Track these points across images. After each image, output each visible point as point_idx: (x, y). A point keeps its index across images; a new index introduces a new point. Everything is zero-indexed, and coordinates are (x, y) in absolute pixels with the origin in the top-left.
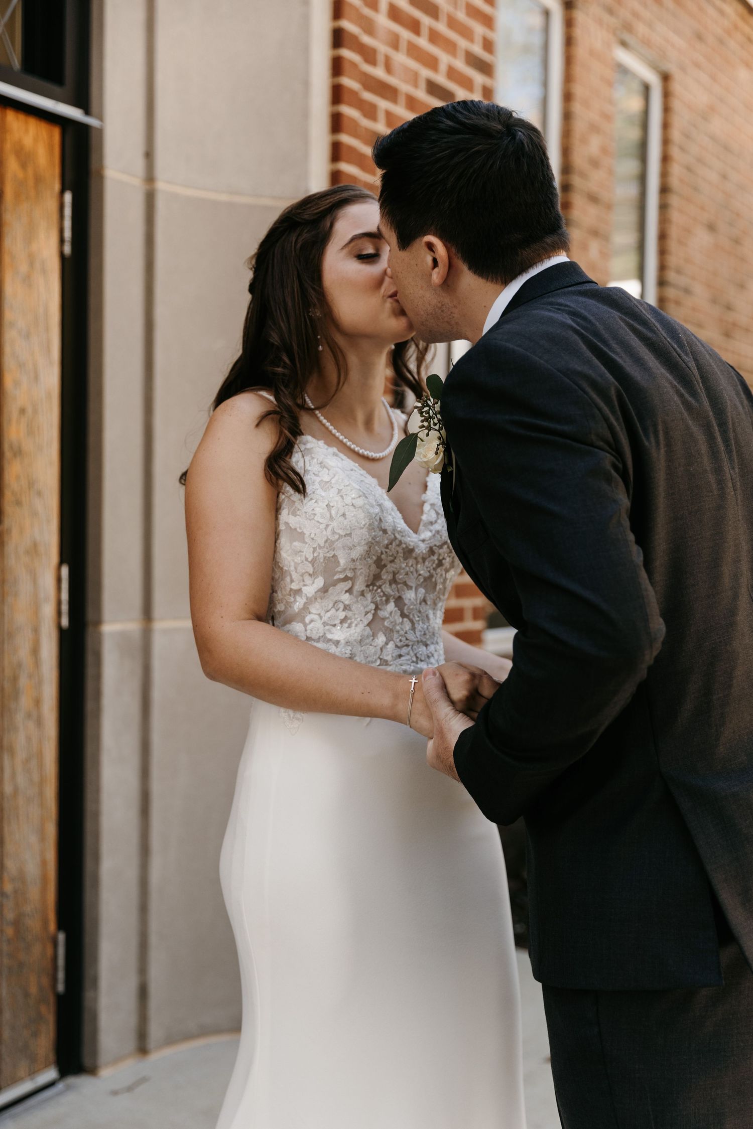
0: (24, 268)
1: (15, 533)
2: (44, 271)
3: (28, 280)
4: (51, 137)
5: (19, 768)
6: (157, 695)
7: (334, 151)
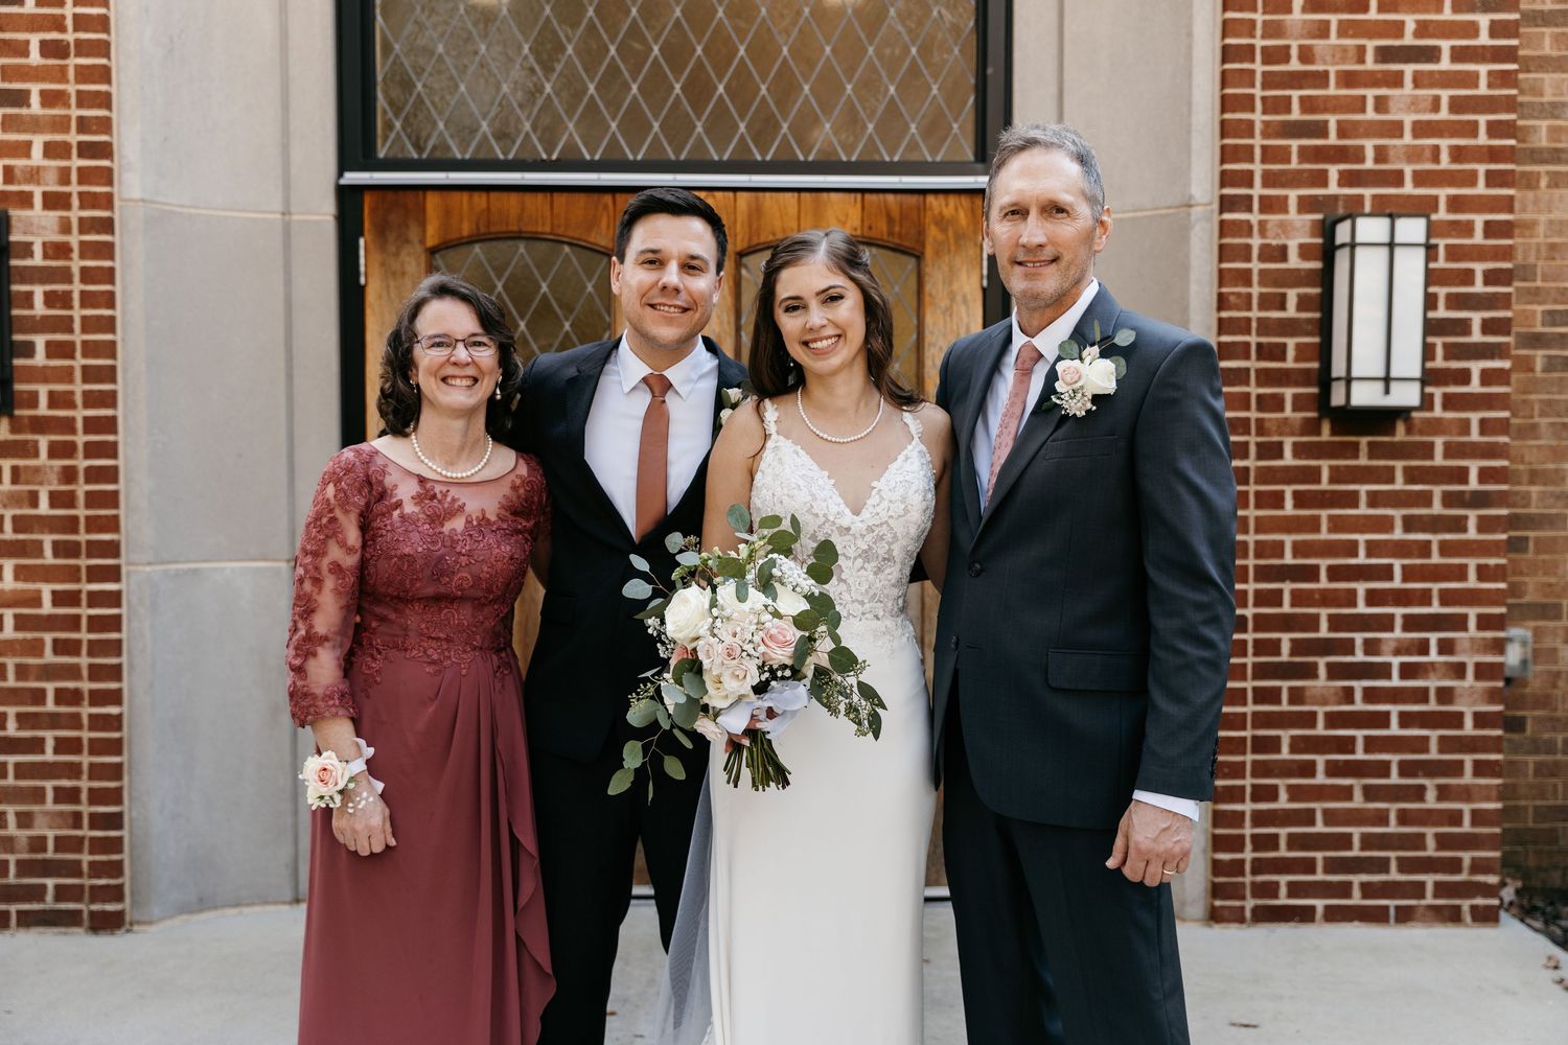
0: (944, 303)
2: (965, 300)
3: (949, 311)
4: (972, 203)
7: (1226, 154)
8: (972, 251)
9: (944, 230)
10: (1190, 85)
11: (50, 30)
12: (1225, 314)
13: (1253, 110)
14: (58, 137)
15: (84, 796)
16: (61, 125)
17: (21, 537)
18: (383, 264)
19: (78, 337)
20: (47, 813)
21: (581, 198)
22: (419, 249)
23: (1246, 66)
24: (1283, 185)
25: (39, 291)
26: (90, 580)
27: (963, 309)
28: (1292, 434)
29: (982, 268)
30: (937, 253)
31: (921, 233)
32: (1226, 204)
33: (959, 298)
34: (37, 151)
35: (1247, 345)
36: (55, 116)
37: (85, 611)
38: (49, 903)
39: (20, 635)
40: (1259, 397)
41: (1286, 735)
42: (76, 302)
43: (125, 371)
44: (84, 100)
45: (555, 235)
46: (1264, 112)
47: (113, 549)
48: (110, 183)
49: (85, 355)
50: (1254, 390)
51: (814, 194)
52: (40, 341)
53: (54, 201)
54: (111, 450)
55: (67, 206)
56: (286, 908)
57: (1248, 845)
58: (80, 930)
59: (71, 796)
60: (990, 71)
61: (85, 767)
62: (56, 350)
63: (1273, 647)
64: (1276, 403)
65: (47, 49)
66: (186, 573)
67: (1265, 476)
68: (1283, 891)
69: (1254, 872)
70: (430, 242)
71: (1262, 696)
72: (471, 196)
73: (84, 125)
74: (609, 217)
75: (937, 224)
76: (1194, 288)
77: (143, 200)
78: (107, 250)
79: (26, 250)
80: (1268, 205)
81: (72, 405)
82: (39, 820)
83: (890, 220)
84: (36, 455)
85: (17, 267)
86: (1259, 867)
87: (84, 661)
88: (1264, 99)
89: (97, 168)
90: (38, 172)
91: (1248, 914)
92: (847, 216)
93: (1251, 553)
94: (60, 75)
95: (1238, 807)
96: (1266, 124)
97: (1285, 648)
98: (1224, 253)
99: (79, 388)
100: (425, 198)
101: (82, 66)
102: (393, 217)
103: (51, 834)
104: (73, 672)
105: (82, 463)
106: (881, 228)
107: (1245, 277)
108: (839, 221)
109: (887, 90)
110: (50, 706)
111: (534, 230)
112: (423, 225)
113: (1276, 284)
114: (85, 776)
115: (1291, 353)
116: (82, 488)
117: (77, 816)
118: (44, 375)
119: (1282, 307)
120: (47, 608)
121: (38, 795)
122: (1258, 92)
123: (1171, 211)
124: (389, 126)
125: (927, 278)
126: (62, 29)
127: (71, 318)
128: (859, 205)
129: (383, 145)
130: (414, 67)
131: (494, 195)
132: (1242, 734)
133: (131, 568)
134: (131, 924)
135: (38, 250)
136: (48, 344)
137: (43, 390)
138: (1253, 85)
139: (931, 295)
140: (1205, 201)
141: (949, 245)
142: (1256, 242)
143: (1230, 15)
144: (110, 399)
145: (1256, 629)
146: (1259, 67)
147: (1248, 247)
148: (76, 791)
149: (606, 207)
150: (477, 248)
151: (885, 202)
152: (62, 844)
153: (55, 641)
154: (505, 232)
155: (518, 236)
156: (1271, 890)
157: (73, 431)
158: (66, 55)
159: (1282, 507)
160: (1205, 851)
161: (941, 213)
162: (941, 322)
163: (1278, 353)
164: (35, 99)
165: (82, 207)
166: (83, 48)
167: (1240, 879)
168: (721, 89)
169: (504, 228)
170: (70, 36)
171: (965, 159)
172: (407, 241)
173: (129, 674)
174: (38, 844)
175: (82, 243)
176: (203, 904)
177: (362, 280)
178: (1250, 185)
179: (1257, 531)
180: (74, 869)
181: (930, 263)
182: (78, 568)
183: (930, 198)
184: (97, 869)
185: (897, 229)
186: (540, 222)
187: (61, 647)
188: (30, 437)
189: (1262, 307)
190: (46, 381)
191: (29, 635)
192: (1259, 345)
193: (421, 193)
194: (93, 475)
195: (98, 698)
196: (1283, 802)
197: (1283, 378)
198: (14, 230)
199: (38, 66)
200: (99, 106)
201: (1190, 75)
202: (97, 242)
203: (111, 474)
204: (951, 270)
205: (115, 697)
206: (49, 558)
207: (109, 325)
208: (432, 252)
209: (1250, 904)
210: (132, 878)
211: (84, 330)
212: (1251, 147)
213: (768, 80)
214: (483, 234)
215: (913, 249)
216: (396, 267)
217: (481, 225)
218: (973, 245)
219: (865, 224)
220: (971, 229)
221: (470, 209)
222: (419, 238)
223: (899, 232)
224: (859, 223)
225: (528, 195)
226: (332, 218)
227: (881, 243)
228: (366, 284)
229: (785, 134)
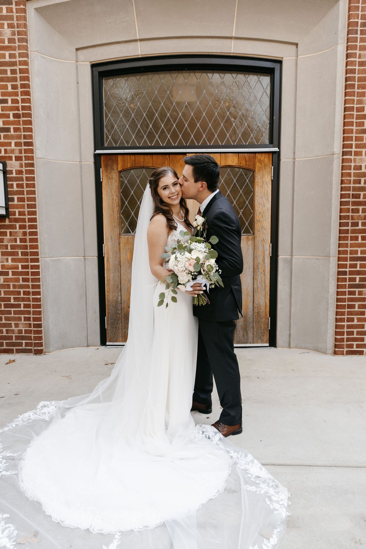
0: (261, 184)
1: (258, 237)
2: (267, 184)
3: (262, 186)
4: (269, 156)
5: (258, 283)
6: (293, 272)
7: (344, 139)
8: (269, 169)
9: (261, 164)
10: (334, 119)
11: (15, 110)
12: (343, 185)
13: (353, 126)
14: (19, 141)
15: (32, 319)
16: (19, 137)
17: (13, 250)
18: (107, 176)
19: (26, 196)
20: (22, 323)
21: (160, 157)
22: (117, 171)
23: (351, 113)
24: (361, 148)
25: (15, 183)
26: (31, 262)
27: (266, 186)
28: (362, 220)
29: (271, 174)
30: (259, 170)
31: (254, 165)
32: (344, 153)
33: (265, 183)
34: (13, 145)
35: (349, 194)
36: (17, 135)
37: (30, 270)
38: (24, 347)
39: (14, 277)
40: (352, 209)
41: (357, 304)
42: (25, 187)
43: (38, 205)
44: (25, 130)
45: (153, 167)
46: (356, 126)
47: (37, 254)
48: (33, 153)
49: (28, 201)
50: (351, 207)
51: (225, 154)
52: (16, 197)
53: (18, 159)
54: (35, 227)
55: (22, 160)
56: (85, 348)
57: (345, 334)
58: (32, 354)
59: (29, 319)
60: (274, 118)
61: (32, 311)
62: (20, 200)
63: (354, 280)
64: (357, 211)
65: (15, 116)
66: (56, 260)
67: (354, 231)
68: (355, 346)
69: (347, 341)
70: (119, 170)
71: (350, 293)
72: (130, 157)
73: (25, 137)
74: (168, 161)
75: (259, 162)
76: (334, 178)
77: (42, 158)
78: (32, 172)
79: (11, 172)
80: (357, 154)
81: (25, 215)
82: (20, 325)
83: (246, 161)
84: (16, 228)
85: (9, 177)
86: (348, 340)
87: (30, 283)
88: (356, 122)
89: (29, 149)
90: (13, 151)
91: (345, 353)
92: (234, 160)
93: (349, 253)
94: (18, 123)
95: (343, 324)
96: (357, 130)
97: (358, 280)
98: (343, 168)
99: (26, 210)
101: (24, 120)
102: (109, 163)
103: (23, 329)
104: (28, 287)
105: (28, 231)
106: (243, 164)
107: (349, 175)
108: (232, 161)
109: (245, 124)
110: (22, 296)
111: (147, 165)
112: (117, 164)
113: (358, 176)
114: (32, 314)
115: (362, 196)
116: (28, 237)
117: (30, 324)
118: (17, 207)
119: (360, 183)
120: (20, 269)
121: (20, 319)
122: (354, 120)
123: (328, 156)
124: (108, 138)
125: (256, 177)
126: (19, 110)
127: (24, 191)
128: (237, 157)
129: (106, 143)
130: (114, 121)
131: (136, 156)
132: (345, 303)
133: (41, 259)
134: (45, 353)
135: (14, 172)
136: (18, 198)
137: (17, 211)
138: (353, 119)
139: (257, 182)
140: (338, 153)
141: (262, 168)
142: (353, 164)
143: (347, 98)
144: (34, 213)
145: (349, 275)
146: (355, 113)
147: (351, 166)
148: (30, 318)
149: (167, 159)
150: (132, 171)
151: (245, 156)
152: (26, 331)
153: (23, 278)
155: (143, 167)
156: (351, 346)
157: (25, 222)
158: (20, 118)
159: (358, 240)
160: (333, 335)
161: (260, 159)
162: (260, 189)
163: (358, 196)
164: (12, 130)
165: (25, 160)
166: (24, 115)
167: (343, 343)
168: (198, 125)
169: (139, 165)
170: (21, 112)
171: (266, 144)
172: (113, 169)
173: (42, 287)
174: (20, 332)
175: (26, 170)
176: (63, 347)
177: (101, 181)
178: (352, 148)
179: (350, 247)
180: (30, 338)
181: (257, 173)
182: (28, 259)
183: (257, 155)
184: (36, 338)
185: (248, 163)
186: (149, 164)
187: (24, 280)
188: (14, 223)
189: (354, 183)
190: (18, 208)
191: (16, 277)
192: (353, 194)
193: (117, 156)
194: (31, 234)
195: (34, 293)
196: (355, 322)
197: (360, 203)
198: (8, 167)
199: (13, 121)
200: (29, 132)
201: (335, 116)
202: (30, 170)
203: (36, 234)
204: (263, 175)
205: (39, 293)
206: (20, 256)
207: (34, 192)
208: (120, 172)
209: (345, 350)
210: (45, 341)
211: (27, 194)
212: (352, 137)
213: (212, 122)
214: (134, 167)
215: (252, 169)
216: (110, 176)
217: (133, 164)
218: (269, 168)
219: (239, 162)
220: (268, 163)
221: (130, 160)
222: (116, 168)
223: (249, 165)
224: (237, 162)
225: (146, 156)
226: (93, 163)
227: (243, 167)
228: (102, 181)
229: (216, 138)
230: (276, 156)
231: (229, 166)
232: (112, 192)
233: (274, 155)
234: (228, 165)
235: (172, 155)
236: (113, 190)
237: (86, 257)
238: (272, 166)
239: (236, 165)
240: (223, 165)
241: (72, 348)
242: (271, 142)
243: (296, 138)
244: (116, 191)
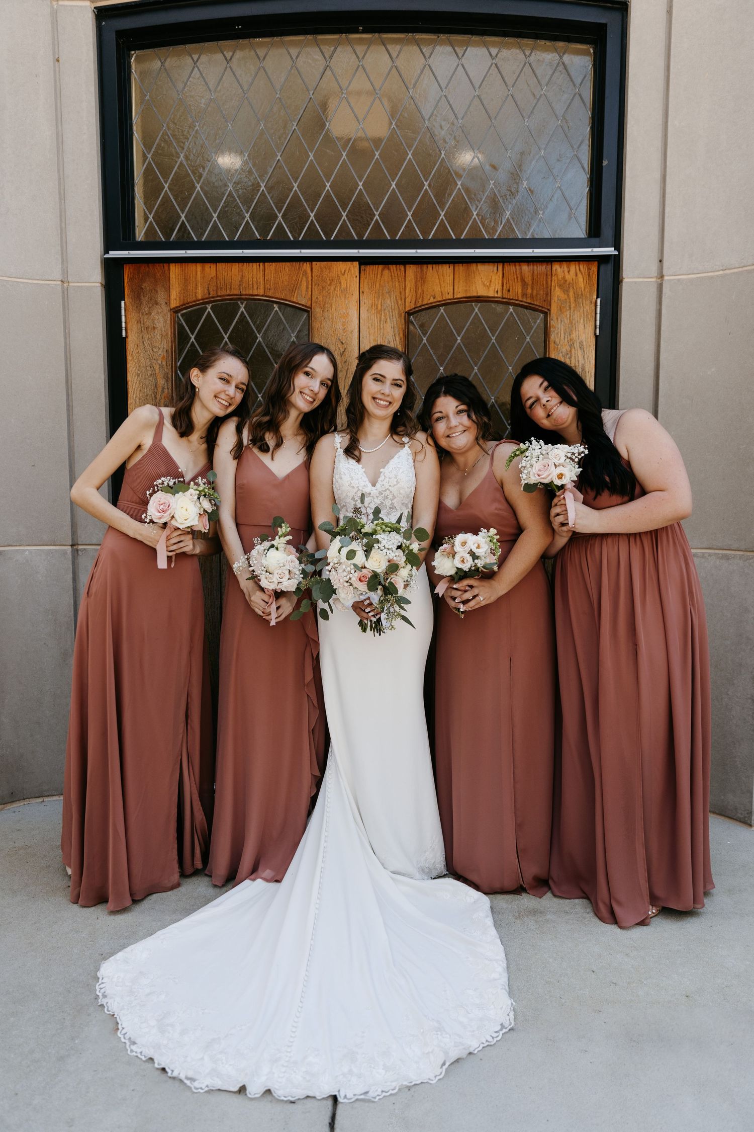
8: (589, 308)
9: (566, 291)
18: (139, 322)
21: (286, 267)
22: (166, 309)
27: (580, 353)
29: (595, 320)
30: (561, 309)
31: (548, 294)
33: (577, 345)
45: (266, 296)
51: (466, 263)
60: (605, 163)
70: (173, 304)
72: (203, 269)
74: (307, 282)
75: (560, 286)
83: (524, 284)
92: (491, 281)
100: (169, 269)
102: (146, 285)
106: (517, 291)
108: (485, 285)
111: (251, 293)
112: (168, 290)
124: (144, 217)
125: (552, 329)
128: (500, 272)
129: (140, 232)
130: (161, 171)
131: (220, 266)
139: (555, 343)
141: (570, 302)
149: (305, 273)
150: (209, 309)
151: (521, 269)
154: (228, 295)
155: (239, 298)
161: (564, 277)
168: (394, 186)
169: (228, 292)
171: (581, 236)
172: (157, 303)
177: (124, 335)
181: (555, 318)
183: (556, 267)
185: (529, 291)
186: (255, 287)
193: (166, 264)
204: (571, 323)
208: (176, 311)
213: (430, 179)
214: (213, 297)
215: (542, 307)
216: (148, 323)
217: (211, 290)
218: (588, 302)
219: (505, 287)
220: (587, 290)
221: (203, 277)
222: (165, 301)
223: (532, 294)
224: (500, 287)
225: (246, 265)
226: (100, 285)
227: (516, 302)
228: (127, 337)
229: (442, 219)
230: (608, 268)
231: (479, 297)
232: (152, 367)
233: (602, 267)
234: (475, 294)
235: (319, 263)
236: (157, 360)
237: (80, 547)
238: (597, 297)
239: (496, 295)
240: (459, 296)
241: (40, 800)
242: (595, 231)
243: (666, 220)
244: (164, 363)
